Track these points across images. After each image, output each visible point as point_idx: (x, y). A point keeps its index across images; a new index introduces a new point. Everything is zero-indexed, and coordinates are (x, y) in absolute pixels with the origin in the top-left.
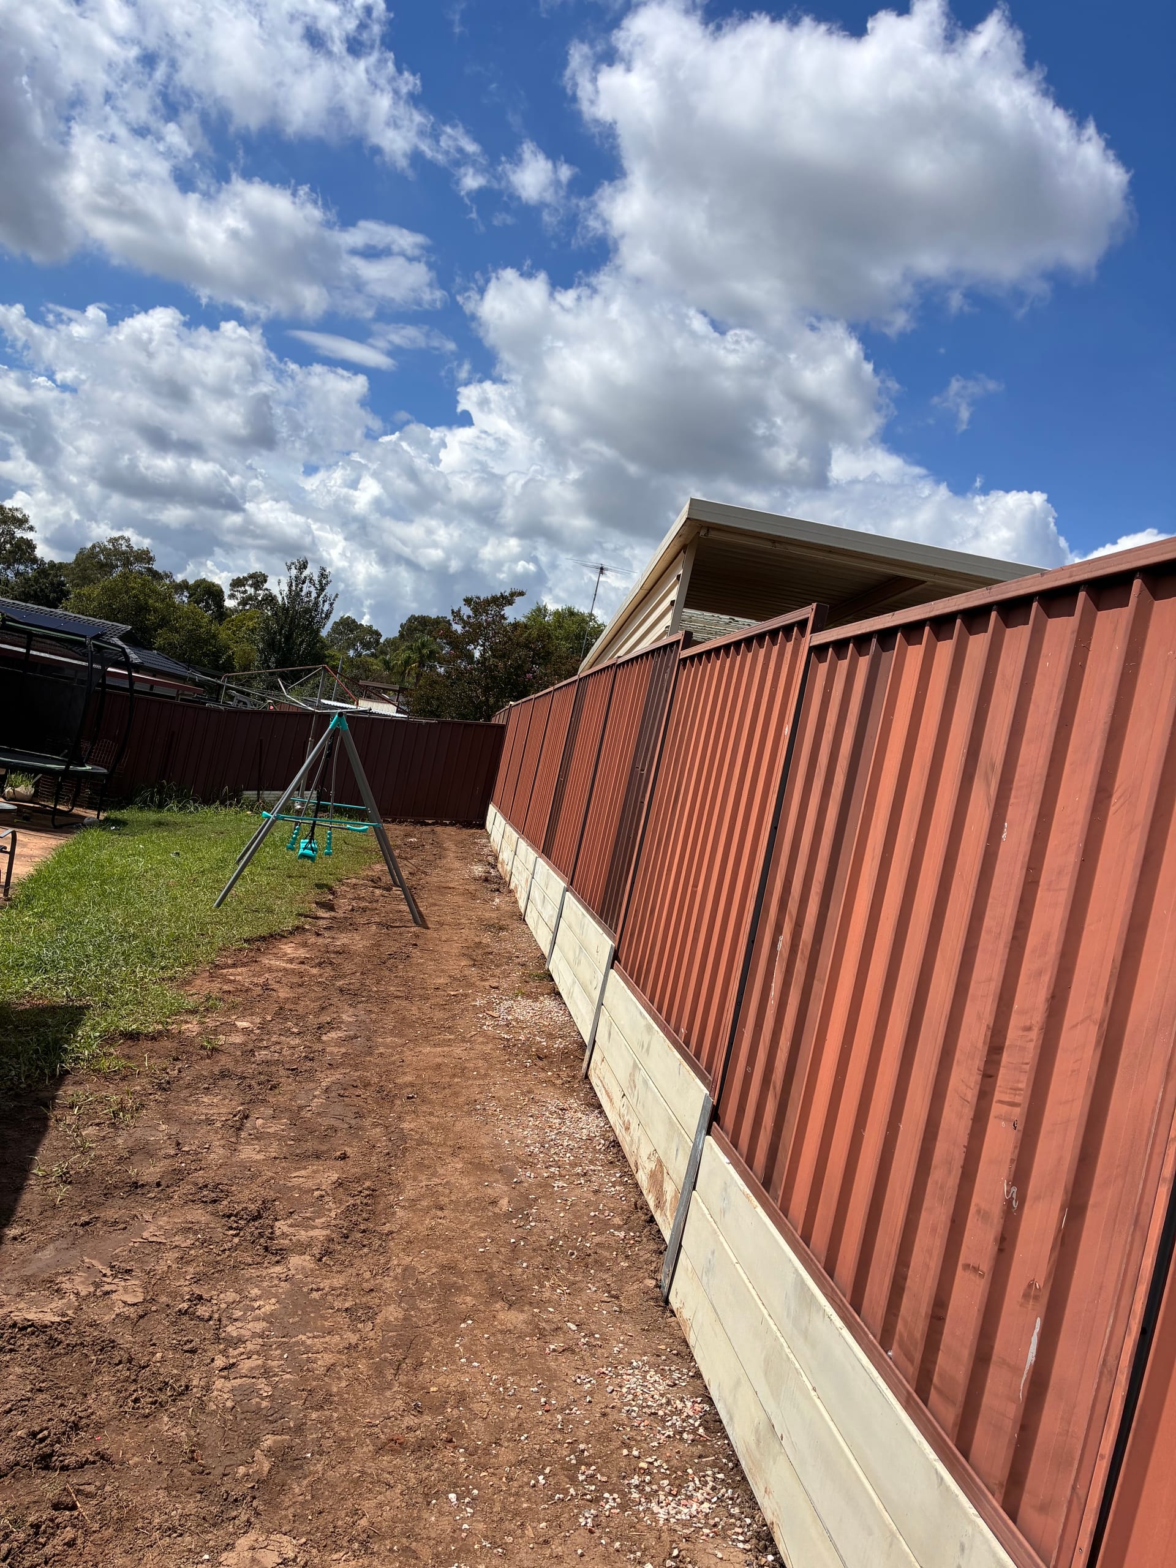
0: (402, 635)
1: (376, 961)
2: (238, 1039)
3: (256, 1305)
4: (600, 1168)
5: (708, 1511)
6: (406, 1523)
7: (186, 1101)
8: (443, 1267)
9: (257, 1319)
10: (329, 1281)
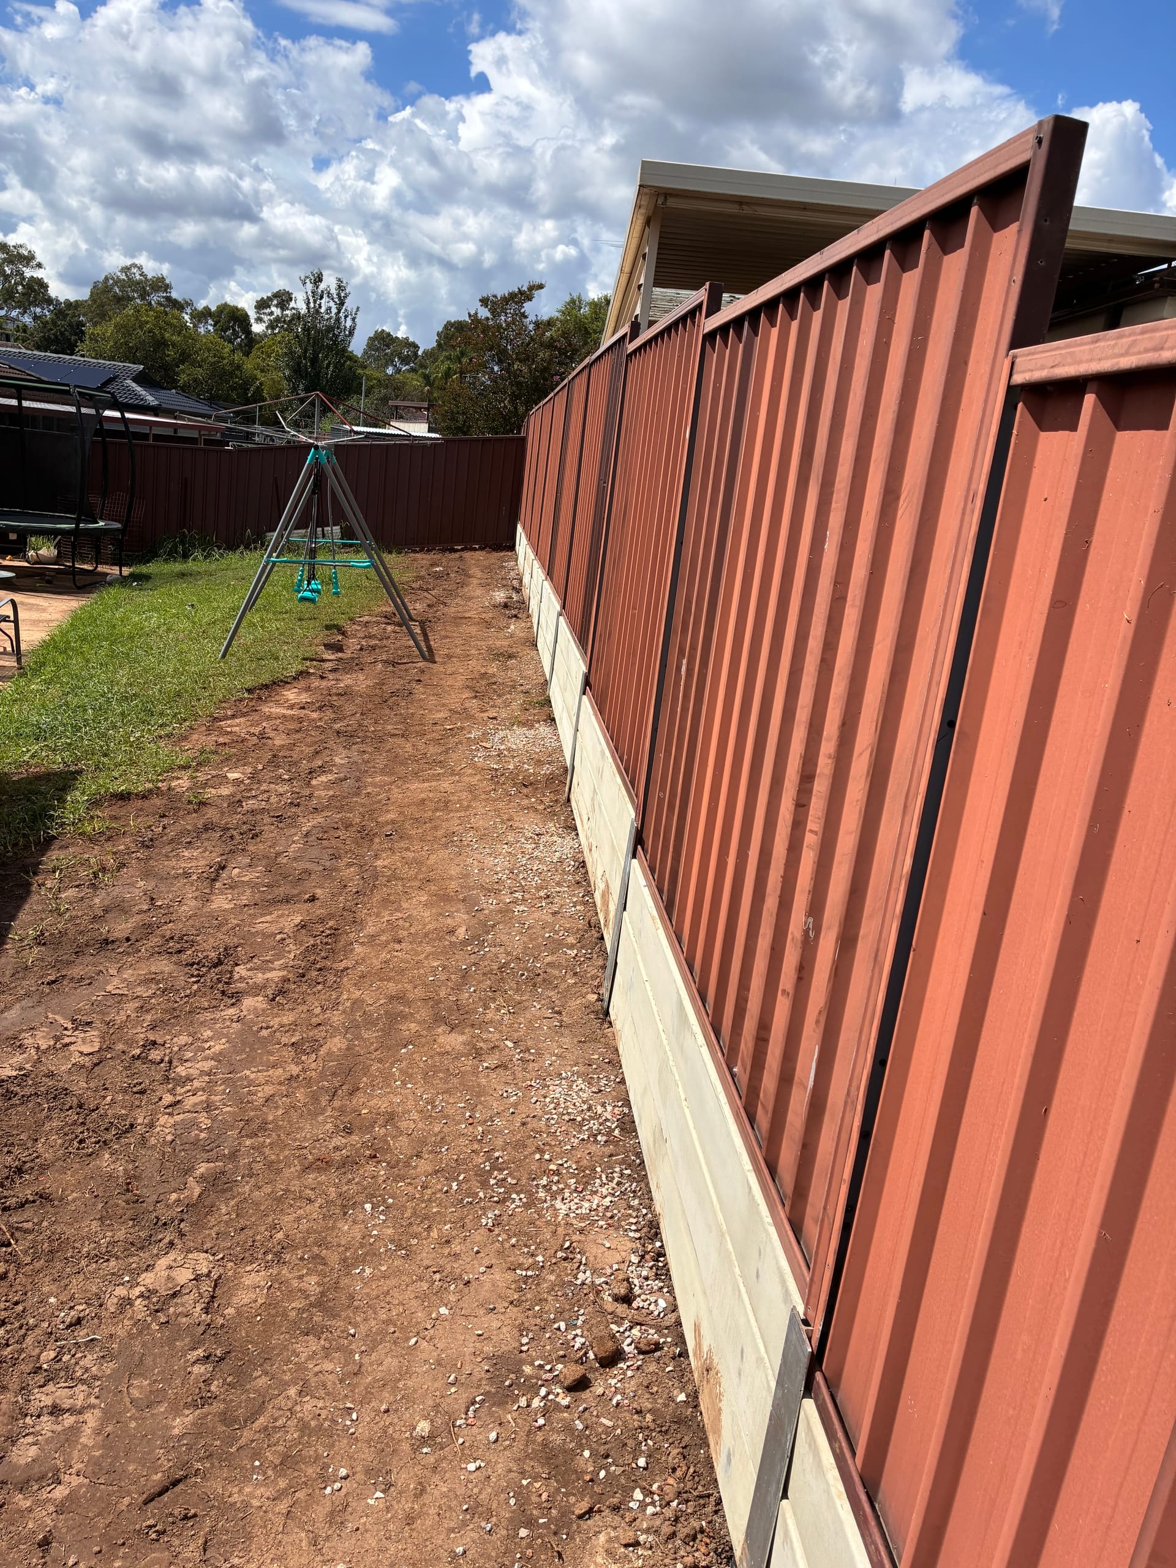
0: (439, 345)
1: (378, 700)
2: (225, 791)
3: (207, 1045)
4: (566, 889)
5: (609, 1204)
6: (320, 1233)
7: (168, 857)
8: (391, 998)
9: (206, 1059)
10: (279, 1019)
